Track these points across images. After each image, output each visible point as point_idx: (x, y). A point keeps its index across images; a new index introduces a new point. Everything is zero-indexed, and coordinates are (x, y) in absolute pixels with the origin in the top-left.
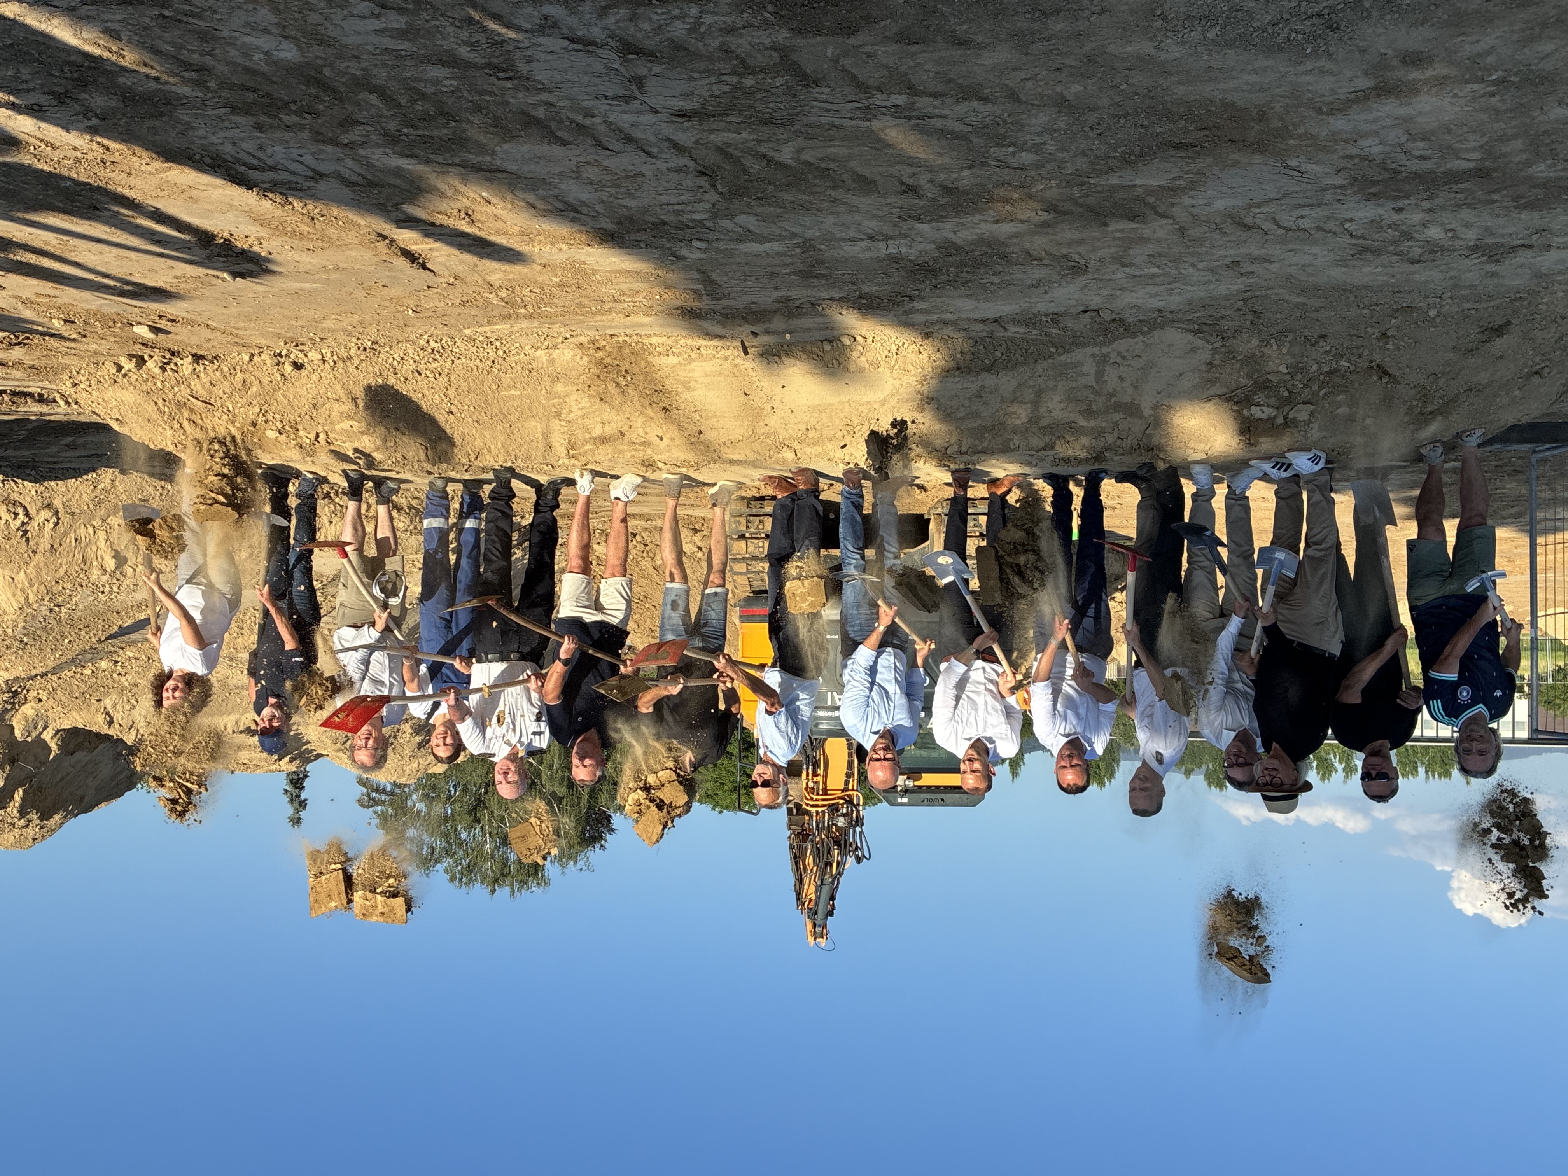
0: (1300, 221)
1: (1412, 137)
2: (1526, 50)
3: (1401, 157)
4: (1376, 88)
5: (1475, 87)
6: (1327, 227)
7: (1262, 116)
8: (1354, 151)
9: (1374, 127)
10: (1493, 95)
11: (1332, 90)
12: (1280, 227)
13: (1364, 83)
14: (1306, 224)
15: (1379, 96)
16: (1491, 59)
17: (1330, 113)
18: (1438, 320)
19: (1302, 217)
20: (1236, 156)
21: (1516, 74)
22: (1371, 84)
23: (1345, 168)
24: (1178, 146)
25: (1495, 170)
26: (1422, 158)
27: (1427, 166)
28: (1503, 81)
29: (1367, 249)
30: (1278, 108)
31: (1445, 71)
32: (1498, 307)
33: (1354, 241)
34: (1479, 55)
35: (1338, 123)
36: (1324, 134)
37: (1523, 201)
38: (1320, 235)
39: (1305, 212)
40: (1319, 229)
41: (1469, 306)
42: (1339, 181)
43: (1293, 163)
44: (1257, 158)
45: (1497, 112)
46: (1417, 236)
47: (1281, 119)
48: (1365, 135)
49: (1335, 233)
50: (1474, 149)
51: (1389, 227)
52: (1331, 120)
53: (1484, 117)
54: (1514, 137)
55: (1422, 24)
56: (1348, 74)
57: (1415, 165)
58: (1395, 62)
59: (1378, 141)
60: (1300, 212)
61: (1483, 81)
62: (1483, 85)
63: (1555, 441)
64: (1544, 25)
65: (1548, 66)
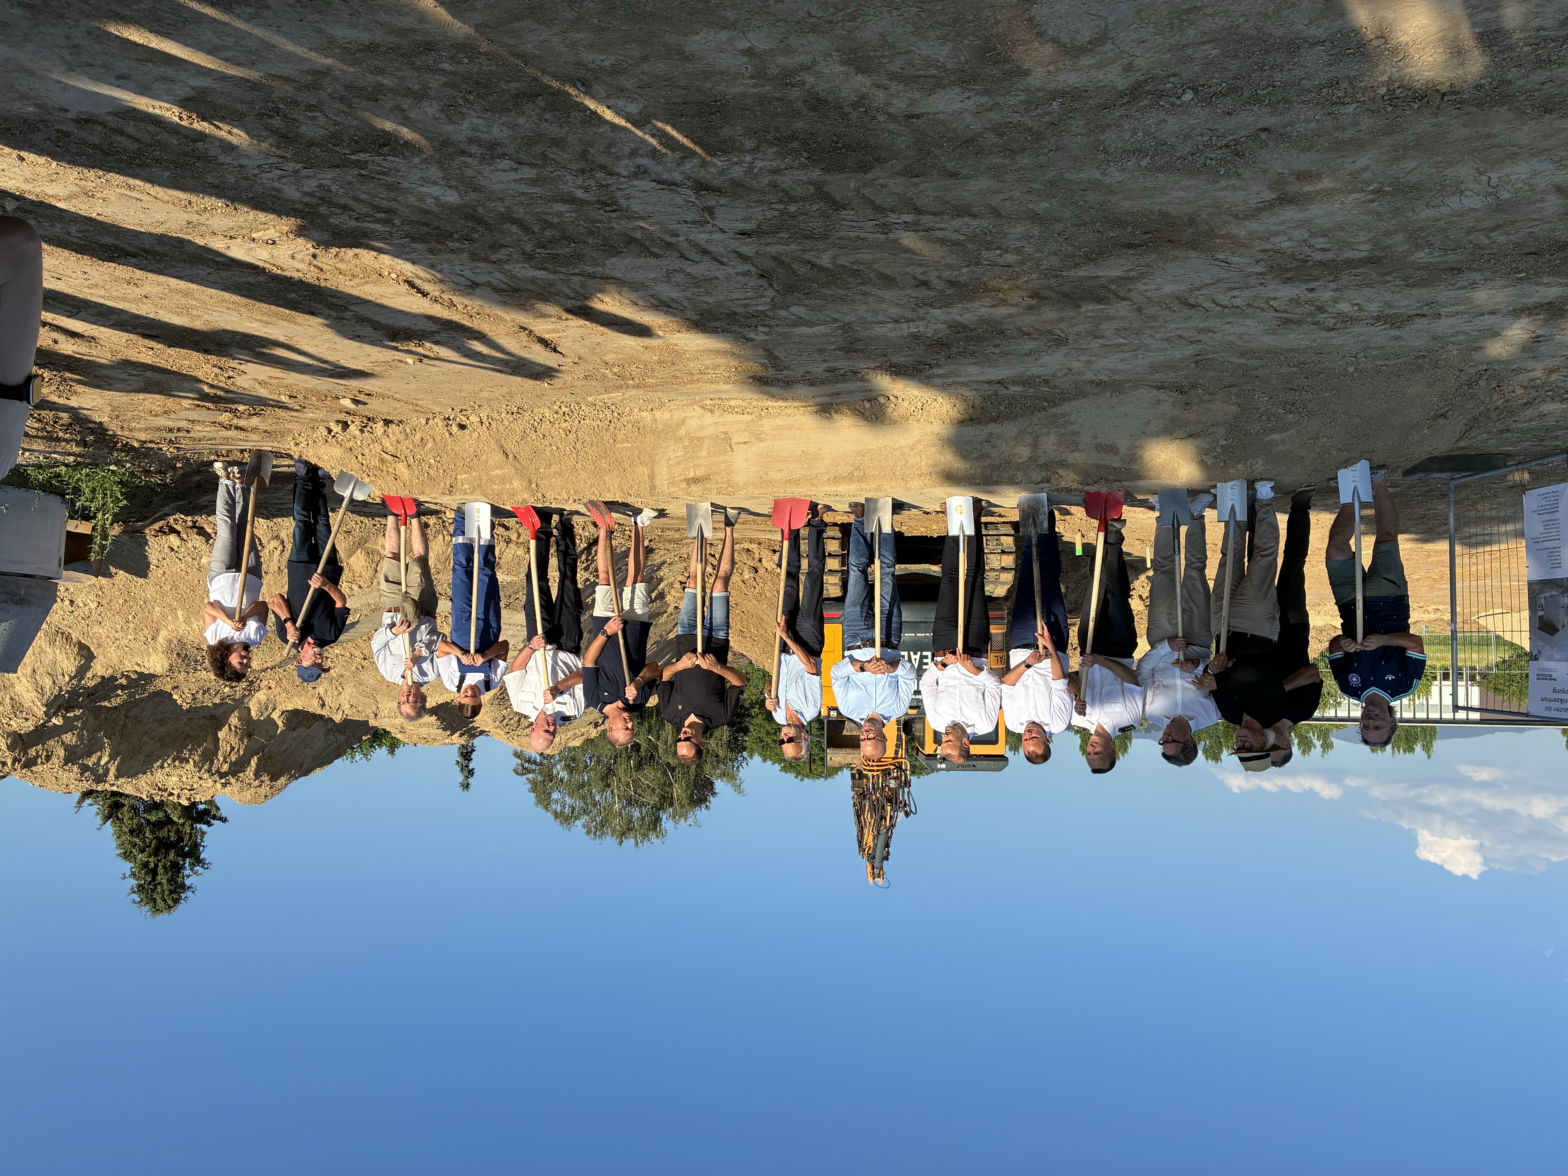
0: (1233, 300)
1: (1313, 235)
2: (1394, 167)
3: (1306, 250)
4: (1279, 198)
5: (1357, 195)
6: (1256, 305)
7: (1192, 221)
8: (1268, 246)
9: (1283, 227)
10: (1373, 201)
11: (1244, 201)
12: (1218, 305)
13: (1269, 195)
14: (1237, 302)
15: (1281, 204)
16: (1366, 175)
17: (1245, 218)
18: (1356, 374)
19: (1235, 297)
20: (1175, 253)
21: (1389, 185)
22: (1274, 196)
23: (1262, 260)
24: (1129, 246)
25: (1384, 258)
26: (1324, 250)
27: (1329, 256)
28: (1379, 191)
29: (1290, 321)
30: (1204, 215)
31: (1332, 185)
32: (1405, 364)
33: (1278, 315)
34: (1358, 172)
35: (1253, 226)
36: (1242, 234)
37: (1411, 281)
38: (1250, 311)
39: (1236, 293)
40: (1249, 305)
41: (1381, 363)
42: (1259, 269)
43: (1221, 256)
44: (1192, 254)
45: (1378, 213)
46: (1330, 310)
47: (1208, 224)
48: (1276, 234)
49: (1262, 309)
50: (1364, 243)
51: (1306, 303)
52: (1247, 223)
53: (1370, 218)
54: (1396, 231)
55: (1309, 150)
56: (1256, 189)
57: (1319, 256)
58: (1291, 179)
59: (1286, 238)
60: (1232, 293)
61: (1363, 191)
62: (1363, 194)
63: (1469, 470)
64: (1406, 148)
65: (1413, 178)
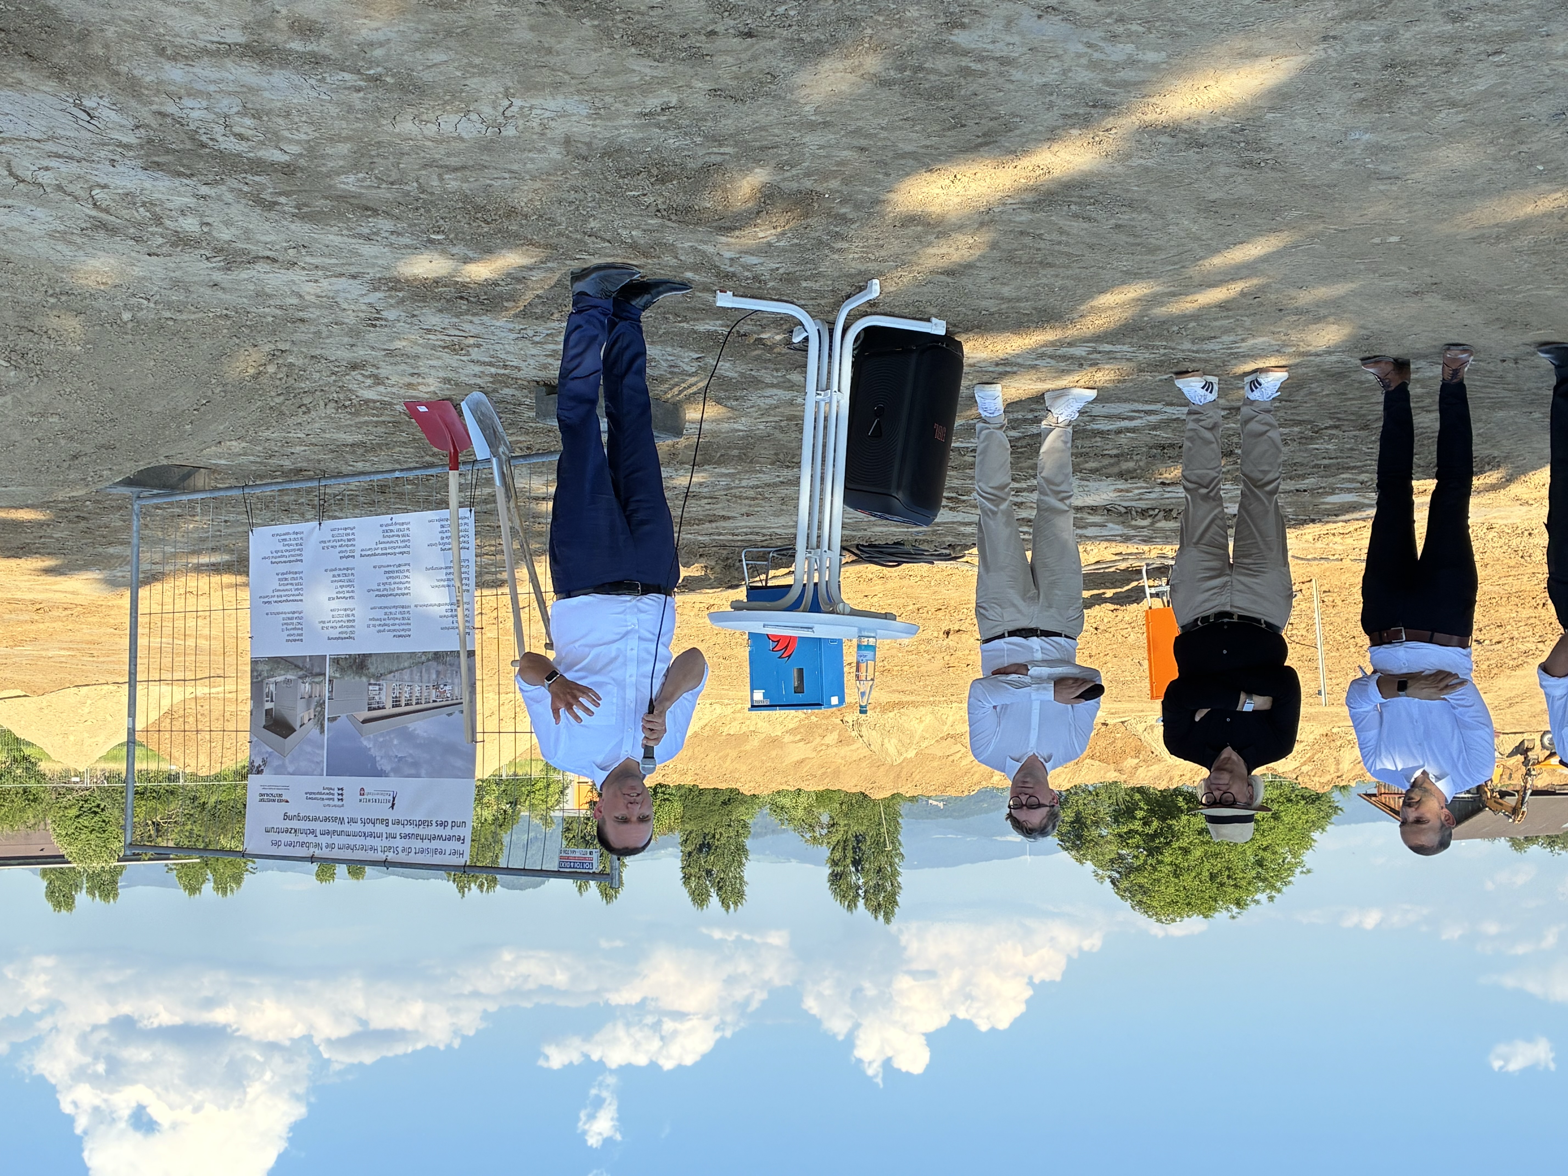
0: (42, 173)
1: (245, 111)
2: (418, 54)
3: (219, 130)
4: (247, 46)
5: (347, 76)
6: (70, 188)
8: (171, 108)
9: (212, 88)
10: (358, 90)
11: (194, 32)
12: (11, 174)
13: (235, 36)
14: (46, 178)
15: (243, 55)
16: (378, 53)
17: (174, 58)
19: (47, 169)
20: (19, 74)
21: (393, 76)
22: (242, 40)
23: (147, 126)
25: (302, 170)
26: (241, 137)
27: (241, 147)
28: (376, 79)
29: (103, 226)
31: (328, 51)
33: (94, 213)
34: (372, 44)
35: (175, 73)
36: (148, 79)
37: (305, 210)
38: (58, 196)
39: (53, 163)
40: (59, 188)
42: (130, 139)
43: (87, 103)
44: (50, 85)
45: (350, 109)
46: (167, 222)
47: (106, 46)
48: (192, 93)
49: (77, 199)
50: (298, 142)
51: (144, 204)
52: (167, 66)
53: (334, 110)
54: (348, 139)
56: (226, 20)
57: (230, 145)
58: (282, 24)
59: (205, 104)
60: (46, 163)
61: (359, 72)
62: (355, 77)
64: (449, 34)
65: (428, 76)
